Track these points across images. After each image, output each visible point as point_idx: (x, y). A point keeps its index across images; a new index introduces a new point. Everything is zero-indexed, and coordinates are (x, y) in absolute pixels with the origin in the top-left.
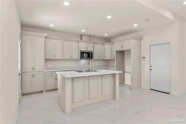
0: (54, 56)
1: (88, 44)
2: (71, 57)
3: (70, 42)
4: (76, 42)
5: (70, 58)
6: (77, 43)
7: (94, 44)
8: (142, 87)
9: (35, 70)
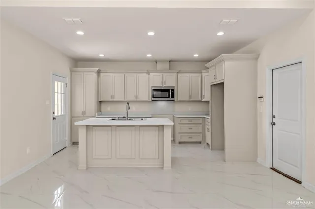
0: (112, 97)
1: (165, 75)
2: (137, 97)
3: (135, 75)
4: (145, 75)
5: (136, 100)
6: (147, 75)
7: (179, 75)
8: (258, 161)
9: (85, 114)
